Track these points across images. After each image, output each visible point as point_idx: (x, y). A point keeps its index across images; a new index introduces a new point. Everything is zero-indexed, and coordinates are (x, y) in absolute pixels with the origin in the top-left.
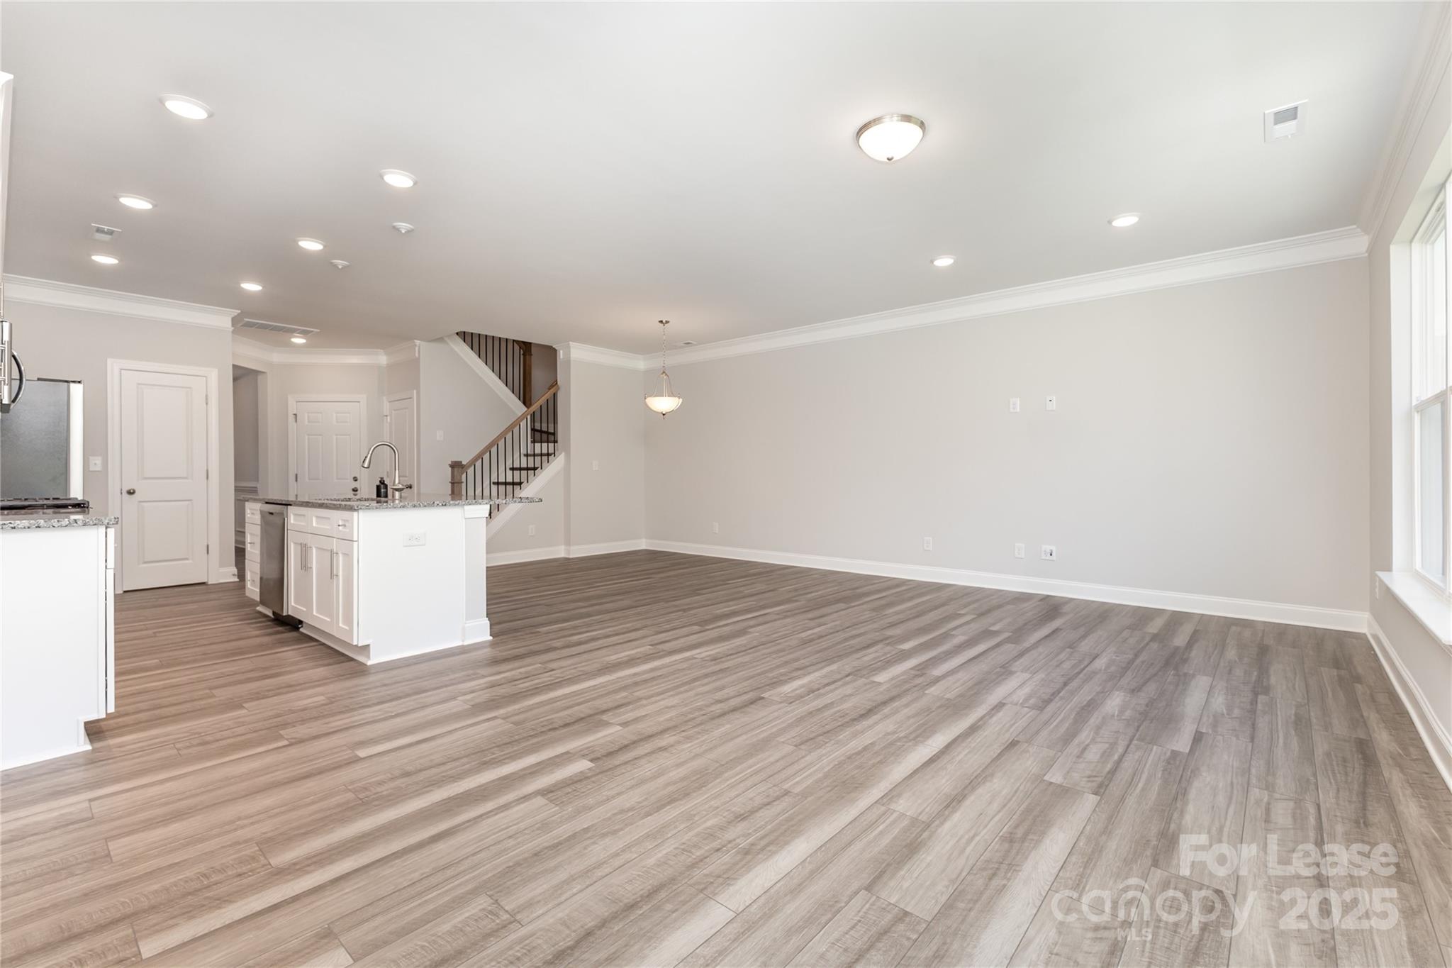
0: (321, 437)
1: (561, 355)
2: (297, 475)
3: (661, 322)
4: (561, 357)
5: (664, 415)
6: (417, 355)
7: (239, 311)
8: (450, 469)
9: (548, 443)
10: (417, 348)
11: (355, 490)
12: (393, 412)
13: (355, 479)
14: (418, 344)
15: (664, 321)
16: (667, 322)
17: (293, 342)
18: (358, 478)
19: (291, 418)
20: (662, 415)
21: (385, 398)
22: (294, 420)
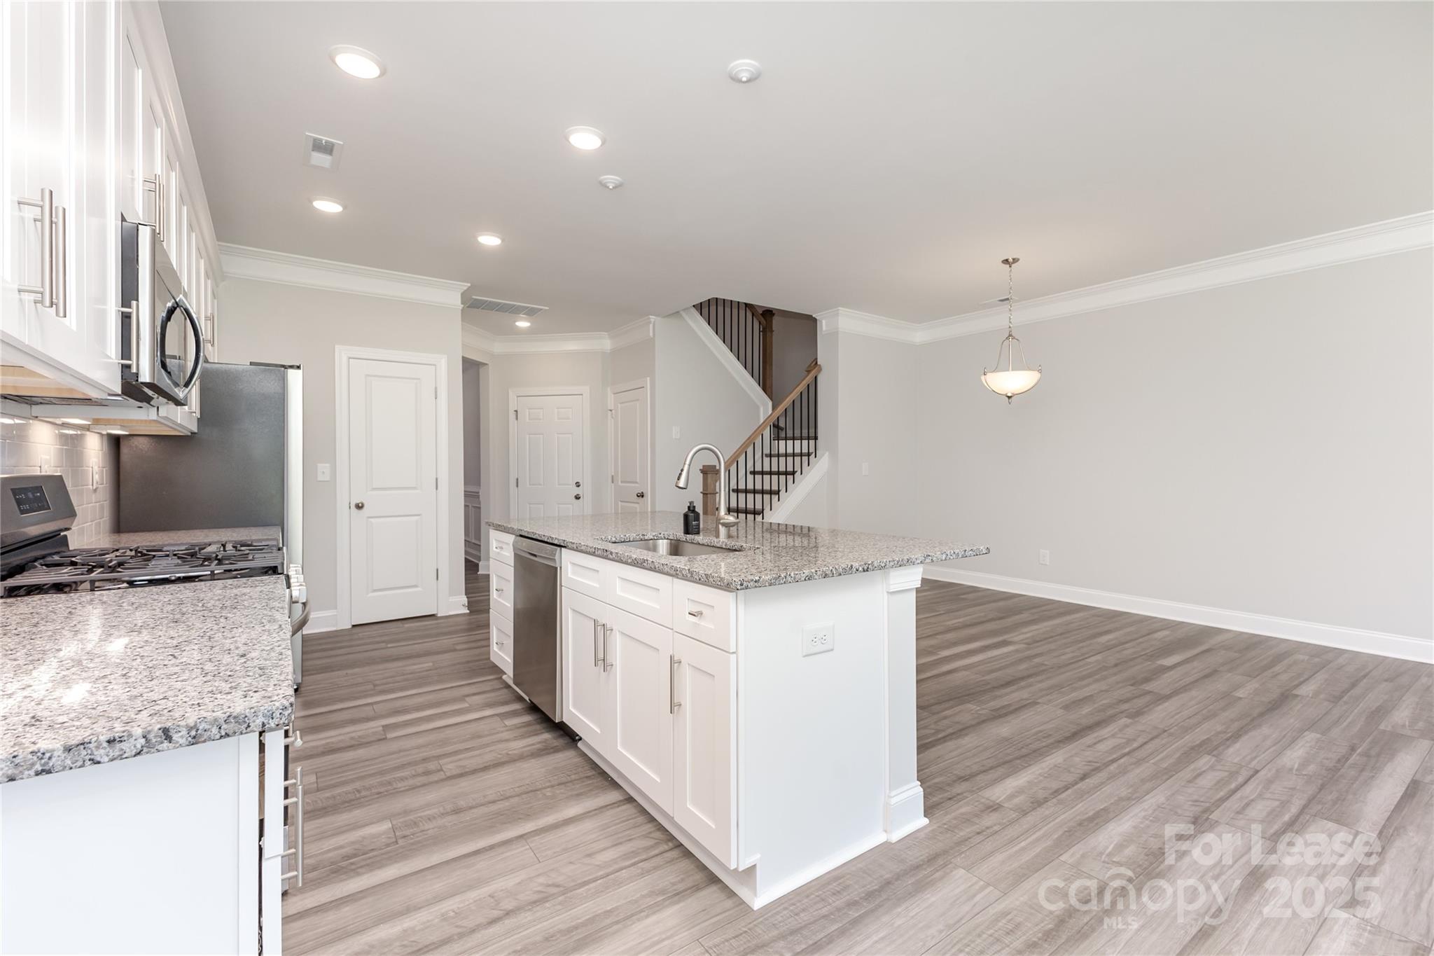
0: (541, 436)
1: (824, 327)
2: (517, 479)
3: (1006, 261)
4: (824, 328)
5: (1009, 397)
6: (651, 334)
7: (469, 285)
8: (702, 475)
9: (801, 439)
10: (651, 326)
11: (577, 497)
12: (619, 405)
13: (578, 485)
14: (652, 320)
15: (1011, 260)
16: (1015, 260)
17: (517, 326)
18: (581, 483)
19: (512, 415)
20: (1007, 398)
21: (609, 389)
22: (515, 416)
